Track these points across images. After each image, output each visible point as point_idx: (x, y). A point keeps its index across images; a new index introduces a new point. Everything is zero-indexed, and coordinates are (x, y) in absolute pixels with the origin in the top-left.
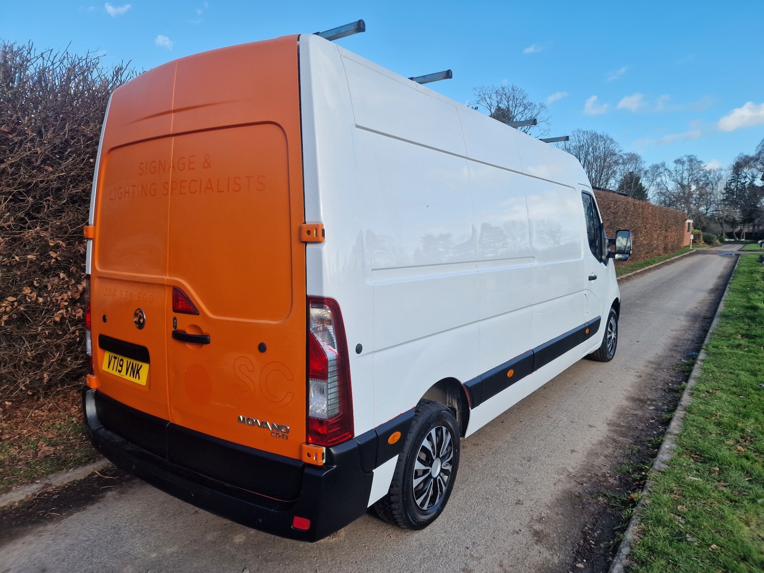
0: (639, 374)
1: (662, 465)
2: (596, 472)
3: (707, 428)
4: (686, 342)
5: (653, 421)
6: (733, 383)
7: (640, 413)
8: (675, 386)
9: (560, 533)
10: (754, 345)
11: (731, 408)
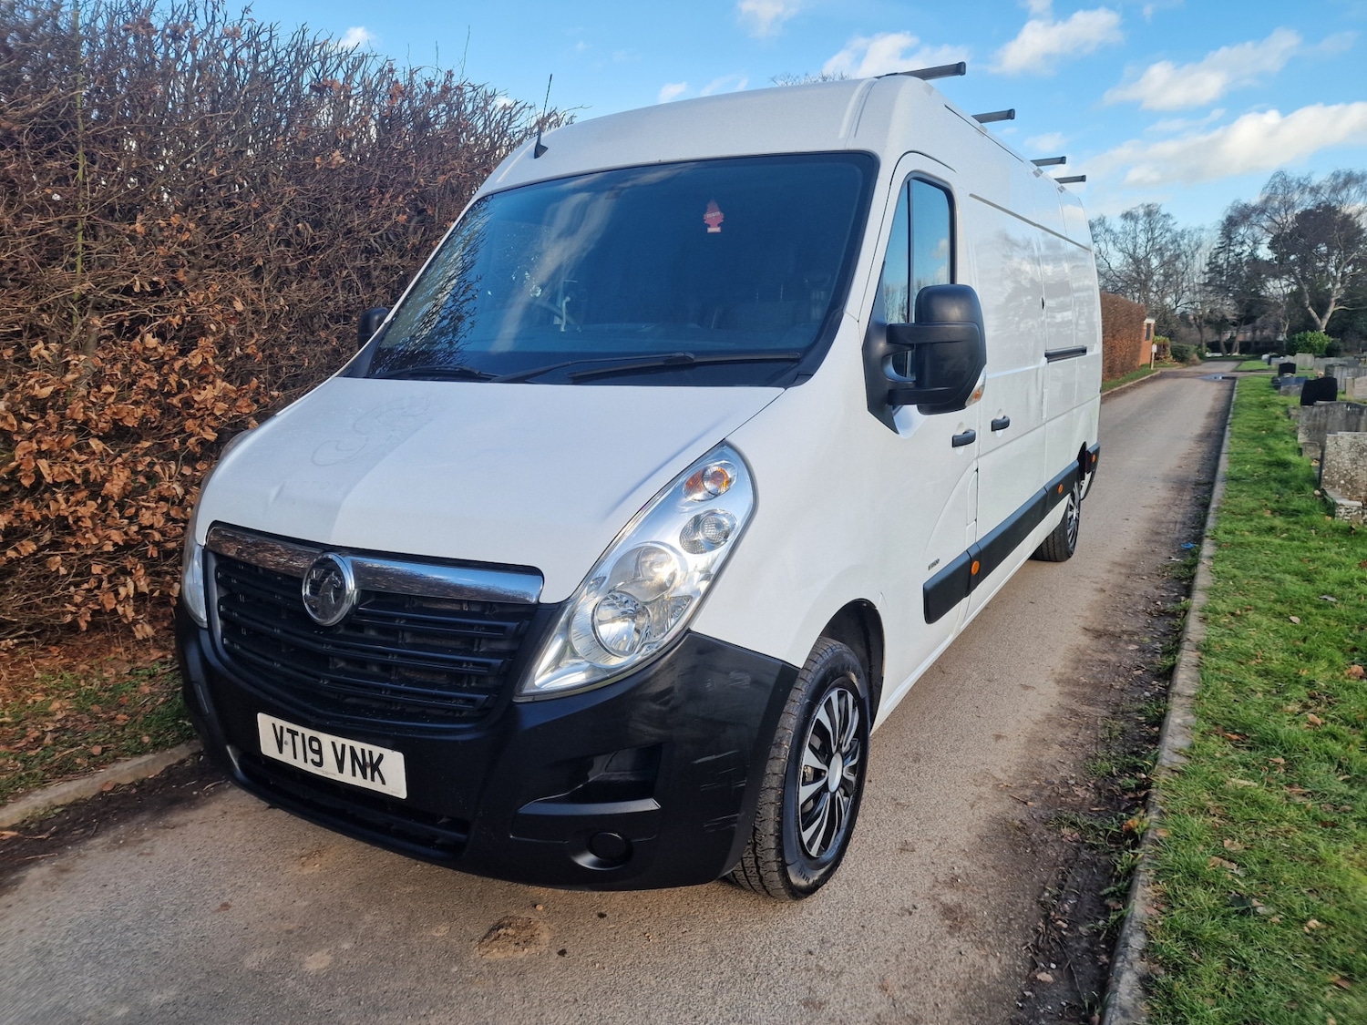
0: (1099, 586)
1: (1176, 758)
2: (1049, 777)
3: (1246, 681)
4: (1172, 526)
5: (1140, 672)
6: (1273, 596)
7: (1113, 658)
8: (1169, 605)
9: (995, 908)
10: (1298, 528)
11: (1280, 642)
